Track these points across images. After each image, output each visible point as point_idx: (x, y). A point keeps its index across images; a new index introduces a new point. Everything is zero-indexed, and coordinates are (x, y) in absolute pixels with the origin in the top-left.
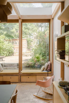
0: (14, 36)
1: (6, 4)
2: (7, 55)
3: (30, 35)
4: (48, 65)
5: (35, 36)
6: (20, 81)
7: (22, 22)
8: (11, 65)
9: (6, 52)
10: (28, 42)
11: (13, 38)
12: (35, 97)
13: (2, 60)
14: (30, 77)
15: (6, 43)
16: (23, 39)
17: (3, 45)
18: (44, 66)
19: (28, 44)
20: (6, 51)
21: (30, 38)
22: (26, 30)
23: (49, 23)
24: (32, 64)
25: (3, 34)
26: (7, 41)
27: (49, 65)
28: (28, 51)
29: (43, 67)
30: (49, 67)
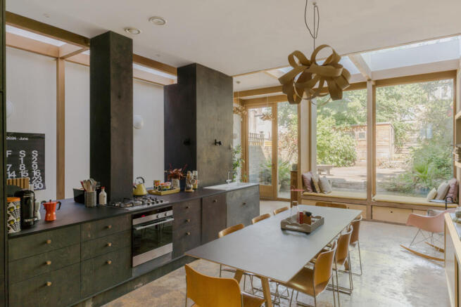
0: (355, 119)
1: (340, 74)
2: (338, 164)
3: (403, 112)
4: (449, 188)
5: (420, 113)
6: (370, 217)
7: (374, 87)
8: (349, 185)
9: (336, 157)
10: (396, 130)
11: (354, 122)
12: (404, 250)
13: (329, 173)
14: (396, 212)
15: (336, 136)
16: (377, 123)
17: (329, 141)
18: (437, 189)
19: (396, 137)
20: (337, 154)
21: (403, 121)
22: (390, 101)
23: (452, 80)
24: (404, 185)
25: (329, 115)
26: (340, 132)
27: (452, 187)
28: (397, 156)
29: (433, 191)
30: (451, 191)
